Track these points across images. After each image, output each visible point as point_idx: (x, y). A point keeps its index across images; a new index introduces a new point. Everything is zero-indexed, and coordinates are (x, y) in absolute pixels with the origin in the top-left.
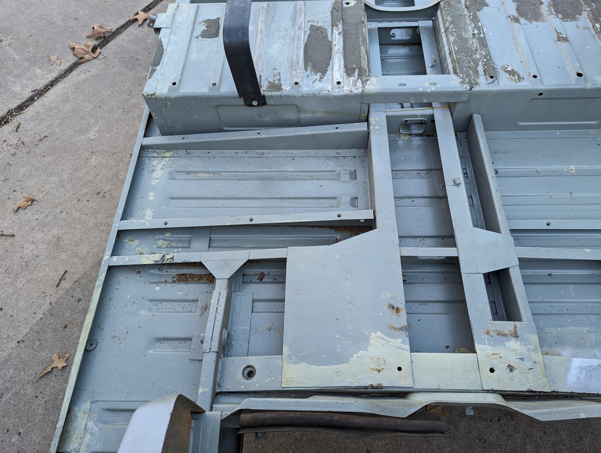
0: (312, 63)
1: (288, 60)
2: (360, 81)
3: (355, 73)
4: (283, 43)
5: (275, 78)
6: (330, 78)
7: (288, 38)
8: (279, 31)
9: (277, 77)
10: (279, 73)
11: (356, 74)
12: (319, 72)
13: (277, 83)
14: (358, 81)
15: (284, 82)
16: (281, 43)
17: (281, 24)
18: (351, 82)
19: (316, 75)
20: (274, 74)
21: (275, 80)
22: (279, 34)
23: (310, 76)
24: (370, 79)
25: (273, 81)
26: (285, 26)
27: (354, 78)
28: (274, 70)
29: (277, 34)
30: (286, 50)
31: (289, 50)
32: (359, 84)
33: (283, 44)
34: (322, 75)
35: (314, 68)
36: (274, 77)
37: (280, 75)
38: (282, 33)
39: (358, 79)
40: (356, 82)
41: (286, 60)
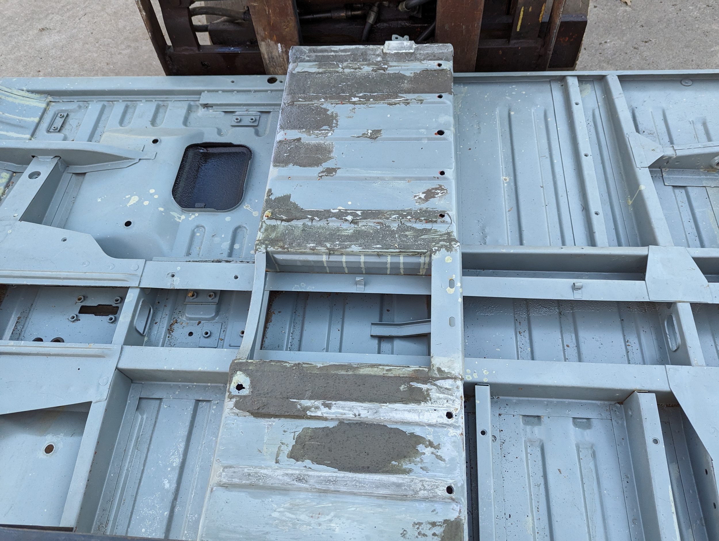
0: (393, 459)
1: (380, 506)
2: (440, 383)
3: (421, 389)
4: (332, 514)
5: (429, 533)
6: (431, 429)
7: (318, 504)
8: (294, 524)
9: (426, 529)
10: (415, 524)
11: (424, 387)
12: (414, 447)
13: (442, 530)
14: (439, 384)
15: (439, 514)
16: (331, 521)
17: (275, 519)
18: (442, 396)
19: (424, 454)
20: (417, 534)
21: (434, 534)
22: (303, 524)
23: (426, 465)
24: (437, 366)
25: (436, 537)
26: (282, 509)
27: (433, 390)
28: (407, 536)
29: (304, 528)
30: (353, 509)
31: (353, 504)
32: (446, 384)
33: (335, 516)
34: (423, 444)
35: (405, 457)
36: (426, 536)
37: (420, 524)
38: (303, 517)
39: (435, 385)
40: (441, 388)
41: (380, 510)
